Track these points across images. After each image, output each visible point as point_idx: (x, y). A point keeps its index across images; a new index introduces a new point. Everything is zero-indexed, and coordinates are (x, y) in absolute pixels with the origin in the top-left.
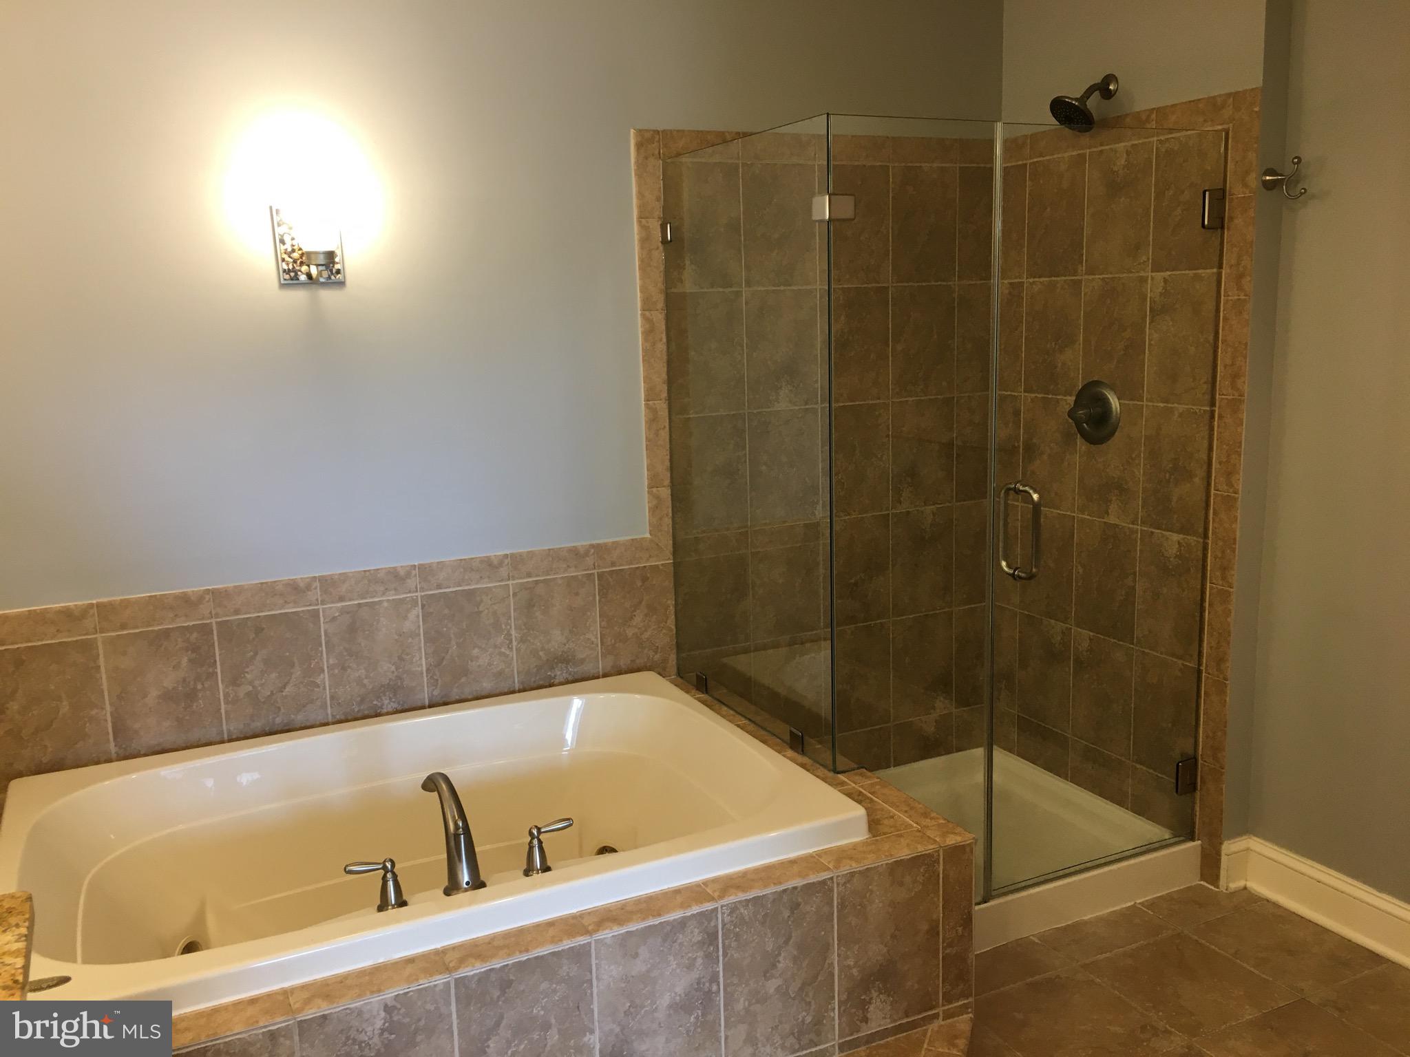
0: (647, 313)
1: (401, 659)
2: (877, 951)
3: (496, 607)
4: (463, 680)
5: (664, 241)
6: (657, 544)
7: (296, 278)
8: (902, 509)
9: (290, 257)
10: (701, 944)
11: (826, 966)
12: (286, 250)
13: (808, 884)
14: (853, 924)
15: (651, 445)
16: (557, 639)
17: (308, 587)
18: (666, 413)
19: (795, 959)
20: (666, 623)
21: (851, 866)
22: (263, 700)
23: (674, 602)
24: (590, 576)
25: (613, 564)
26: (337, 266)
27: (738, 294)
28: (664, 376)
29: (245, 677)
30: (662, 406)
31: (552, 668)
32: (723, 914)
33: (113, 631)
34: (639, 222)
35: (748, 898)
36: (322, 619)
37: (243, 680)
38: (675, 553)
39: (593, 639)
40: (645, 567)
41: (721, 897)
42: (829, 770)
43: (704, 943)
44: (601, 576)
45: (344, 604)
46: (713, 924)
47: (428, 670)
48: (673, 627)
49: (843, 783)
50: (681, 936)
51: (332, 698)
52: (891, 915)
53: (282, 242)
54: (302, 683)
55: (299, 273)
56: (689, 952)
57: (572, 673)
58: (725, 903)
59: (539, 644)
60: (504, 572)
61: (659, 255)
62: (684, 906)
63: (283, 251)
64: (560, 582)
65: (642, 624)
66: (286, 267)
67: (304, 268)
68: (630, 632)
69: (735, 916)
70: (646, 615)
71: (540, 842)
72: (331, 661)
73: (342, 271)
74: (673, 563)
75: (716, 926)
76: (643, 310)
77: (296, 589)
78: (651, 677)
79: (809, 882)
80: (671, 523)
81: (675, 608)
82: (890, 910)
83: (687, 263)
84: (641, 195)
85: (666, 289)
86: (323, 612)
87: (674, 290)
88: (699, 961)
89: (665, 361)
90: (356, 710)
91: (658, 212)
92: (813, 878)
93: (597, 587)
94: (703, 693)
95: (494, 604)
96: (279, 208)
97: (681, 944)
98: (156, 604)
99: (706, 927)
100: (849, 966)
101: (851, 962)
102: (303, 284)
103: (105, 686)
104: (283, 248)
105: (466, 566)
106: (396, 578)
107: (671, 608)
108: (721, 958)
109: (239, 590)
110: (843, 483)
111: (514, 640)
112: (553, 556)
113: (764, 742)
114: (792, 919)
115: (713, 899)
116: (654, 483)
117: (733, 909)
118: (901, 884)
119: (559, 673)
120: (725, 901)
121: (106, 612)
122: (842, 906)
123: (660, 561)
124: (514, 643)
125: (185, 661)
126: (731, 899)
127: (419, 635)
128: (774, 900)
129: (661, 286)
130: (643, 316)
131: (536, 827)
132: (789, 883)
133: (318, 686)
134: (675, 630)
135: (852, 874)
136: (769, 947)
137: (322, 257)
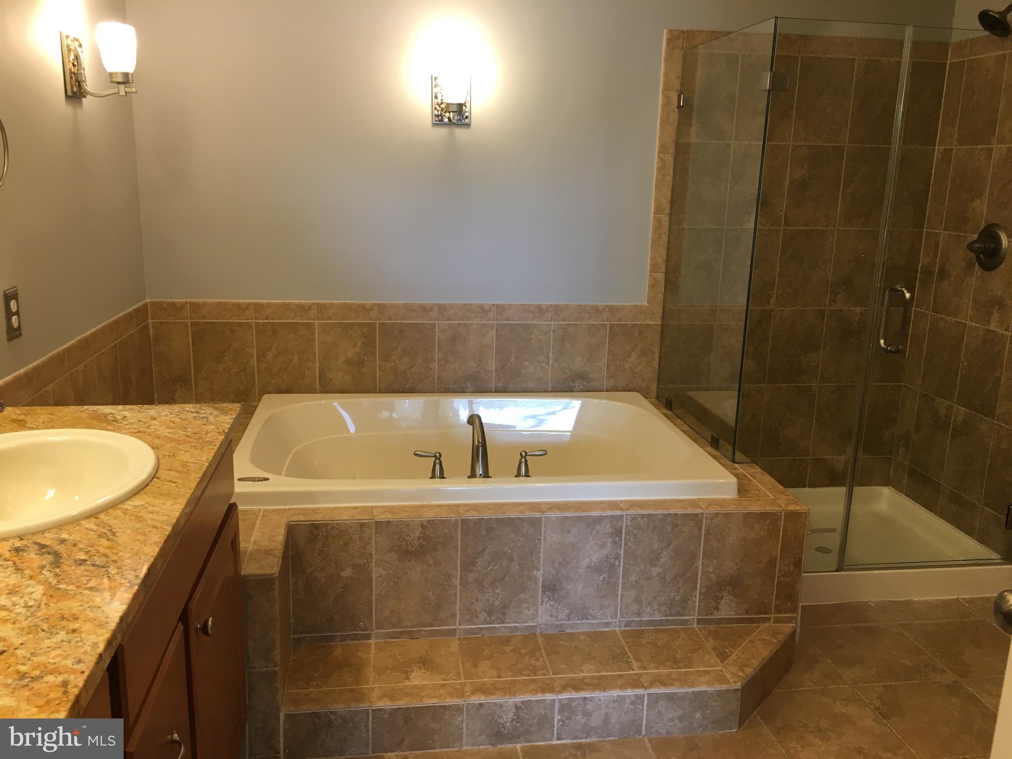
0: (661, 155)
1: (480, 360)
2: (729, 567)
3: (541, 337)
4: (517, 379)
5: (679, 107)
6: (652, 311)
7: (442, 120)
8: (835, 307)
9: (440, 107)
10: (611, 534)
11: (693, 568)
12: (438, 102)
13: (685, 513)
14: (714, 546)
15: (655, 242)
16: (578, 363)
17: (431, 309)
18: (667, 224)
19: (672, 559)
20: (652, 363)
21: (717, 509)
22: (400, 373)
23: (659, 350)
24: (604, 326)
25: (620, 320)
26: (467, 114)
27: (728, 145)
28: (669, 199)
29: (391, 357)
30: (665, 219)
31: (573, 381)
32: (627, 519)
33: (324, 320)
34: (663, 93)
35: (644, 513)
36: (437, 330)
37: (390, 359)
38: (663, 317)
39: (603, 367)
40: (642, 324)
41: (627, 509)
42: (730, 461)
43: (613, 534)
44: (611, 327)
45: (451, 322)
46: (619, 524)
47: (496, 370)
48: (657, 367)
49: (735, 469)
50: (598, 527)
51: (438, 378)
52: (742, 546)
53: (436, 97)
54: (422, 366)
55: (444, 117)
56: (603, 538)
57: (586, 387)
58: (629, 513)
59: (566, 365)
60: (549, 315)
61: (674, 116)
62: (602, 510)
63: (436, 103)
64: (584, 326)
65: (636, 362)
66: (437, 113)
67: (447, 114)
68: (627, 366)
69: (634, 522)
70: (639, 356)
71: (526, 461)
72: (440, 356)
73: (469, 117)
74: (662, 324)
75: (622, 526)
76: (660, 152)
77: (424, 309)
78: (637, 396)
79: (687, 512)
80: (663, 297)
81: (660, 354)
82: (742, 543)
83: (694, 121)
84: (666, 74)
85: (677, 139)
86: (438, 325)
87: (682, 140)
88: (609, 544)
89: (671, 188)
90: (452, 388)
91: (678, 87)
92: (689, 511)
93: (608, 334)
94: (668, 410)
95: (541, 335)
96: (436, 76)
97: (598, 531)
98: (348, 308)
99: (615, 525)
100: (709, 572)
101: (711, 569)
102: (446, 124)
103: (317, 351)
104: (436, 101)
105: (526, 308)
106: (483, 310)
107: (657, 353)
108: (623, 547)
109: (393, 306)
110: (792, 284)
111: (551, 359)
112: (582, 309)
113: (695, 441)
114: (672, 533)
115: (622, 509)
116: (654, 268)
117: (634, 518)
118: (752, 528)
119: (577, 385)
120: (629, 512)
121: (321, 308)
122: (708, 532)
123: (652, 322)
124: (551, 362)
125: (360, 342)
126: (632, 512)
127: (493, 348)
128: (661, 519)
129: (674, 137)
130: (659, 157)
131: (525, 451)
132: (672, 510)
133: (431, 369)
134: (658, 369)
135: (717, 514)
136: (656, 547)
137: (455, 106)
